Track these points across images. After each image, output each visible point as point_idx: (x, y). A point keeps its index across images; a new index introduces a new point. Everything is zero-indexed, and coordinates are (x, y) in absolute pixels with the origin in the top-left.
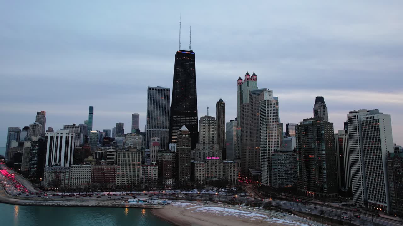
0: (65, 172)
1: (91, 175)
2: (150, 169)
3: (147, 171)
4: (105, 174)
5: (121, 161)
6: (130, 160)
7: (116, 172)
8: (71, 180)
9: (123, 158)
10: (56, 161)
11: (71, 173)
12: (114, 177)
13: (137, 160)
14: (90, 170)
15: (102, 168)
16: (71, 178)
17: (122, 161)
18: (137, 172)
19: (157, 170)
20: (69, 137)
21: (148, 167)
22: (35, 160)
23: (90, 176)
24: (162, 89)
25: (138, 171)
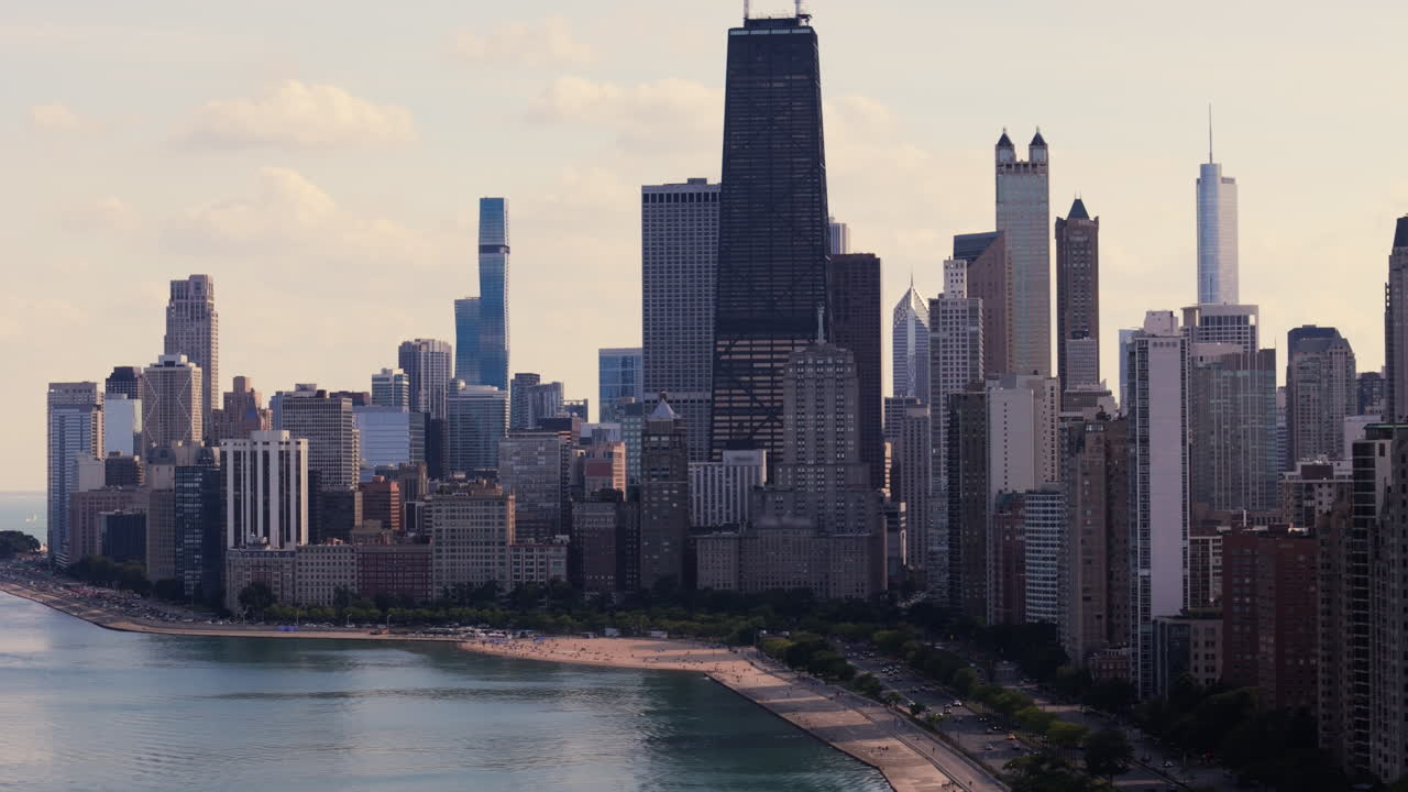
0: (282, 566)
1: (355, 574)
2: (542, 557)
3: (532, 564)
4: (397, 572)
5: (444, 532)
6: (474, 527)
7: (431, 565)
8: (300, 590)
9: (450, 521)
10: (256, 533)
11: (298, 567)
12: (426, 584)
13: (496, 529)
14: (353, 558)
15: (386, 554)
16: (300, 584)
17: (447, 530)
18: (497, 566)
19: (563, 561)
20: (288, 454)
21: (532, 551)
22: (194, 539)
23: (353, 577)
24: (707, 195)
25: (501, 564)
